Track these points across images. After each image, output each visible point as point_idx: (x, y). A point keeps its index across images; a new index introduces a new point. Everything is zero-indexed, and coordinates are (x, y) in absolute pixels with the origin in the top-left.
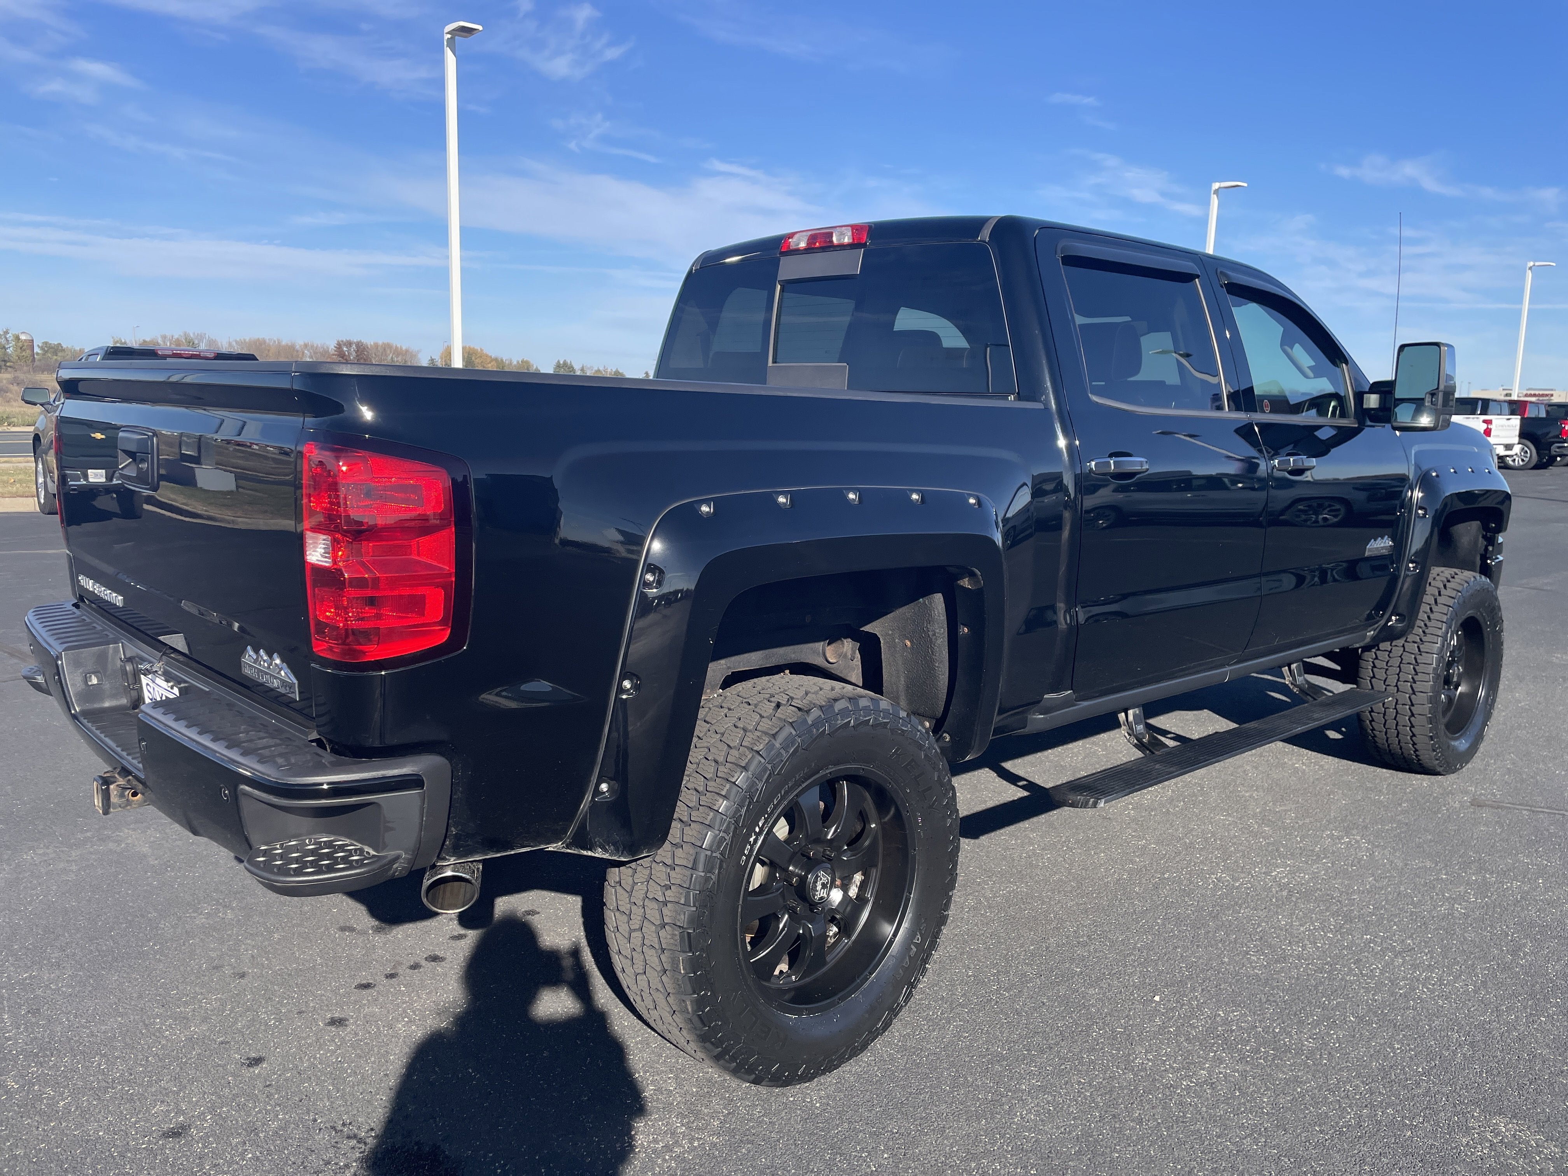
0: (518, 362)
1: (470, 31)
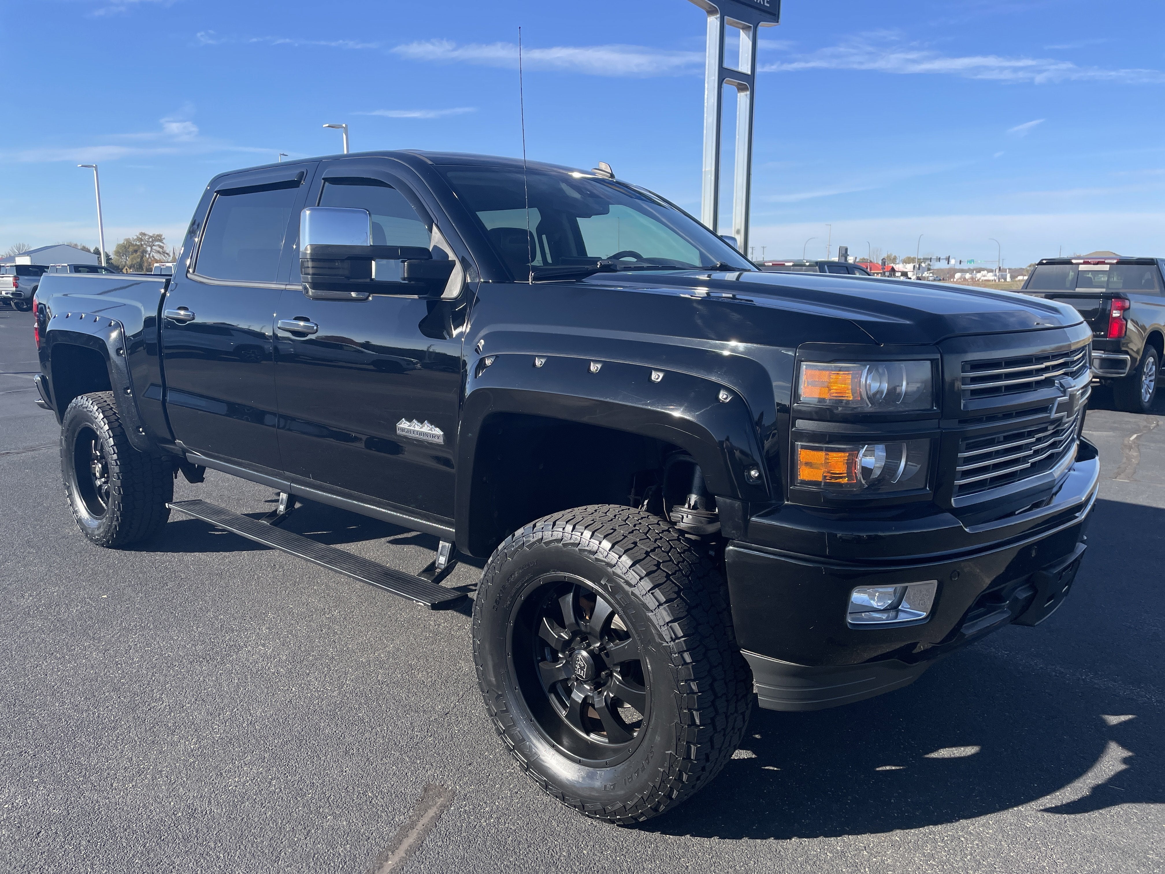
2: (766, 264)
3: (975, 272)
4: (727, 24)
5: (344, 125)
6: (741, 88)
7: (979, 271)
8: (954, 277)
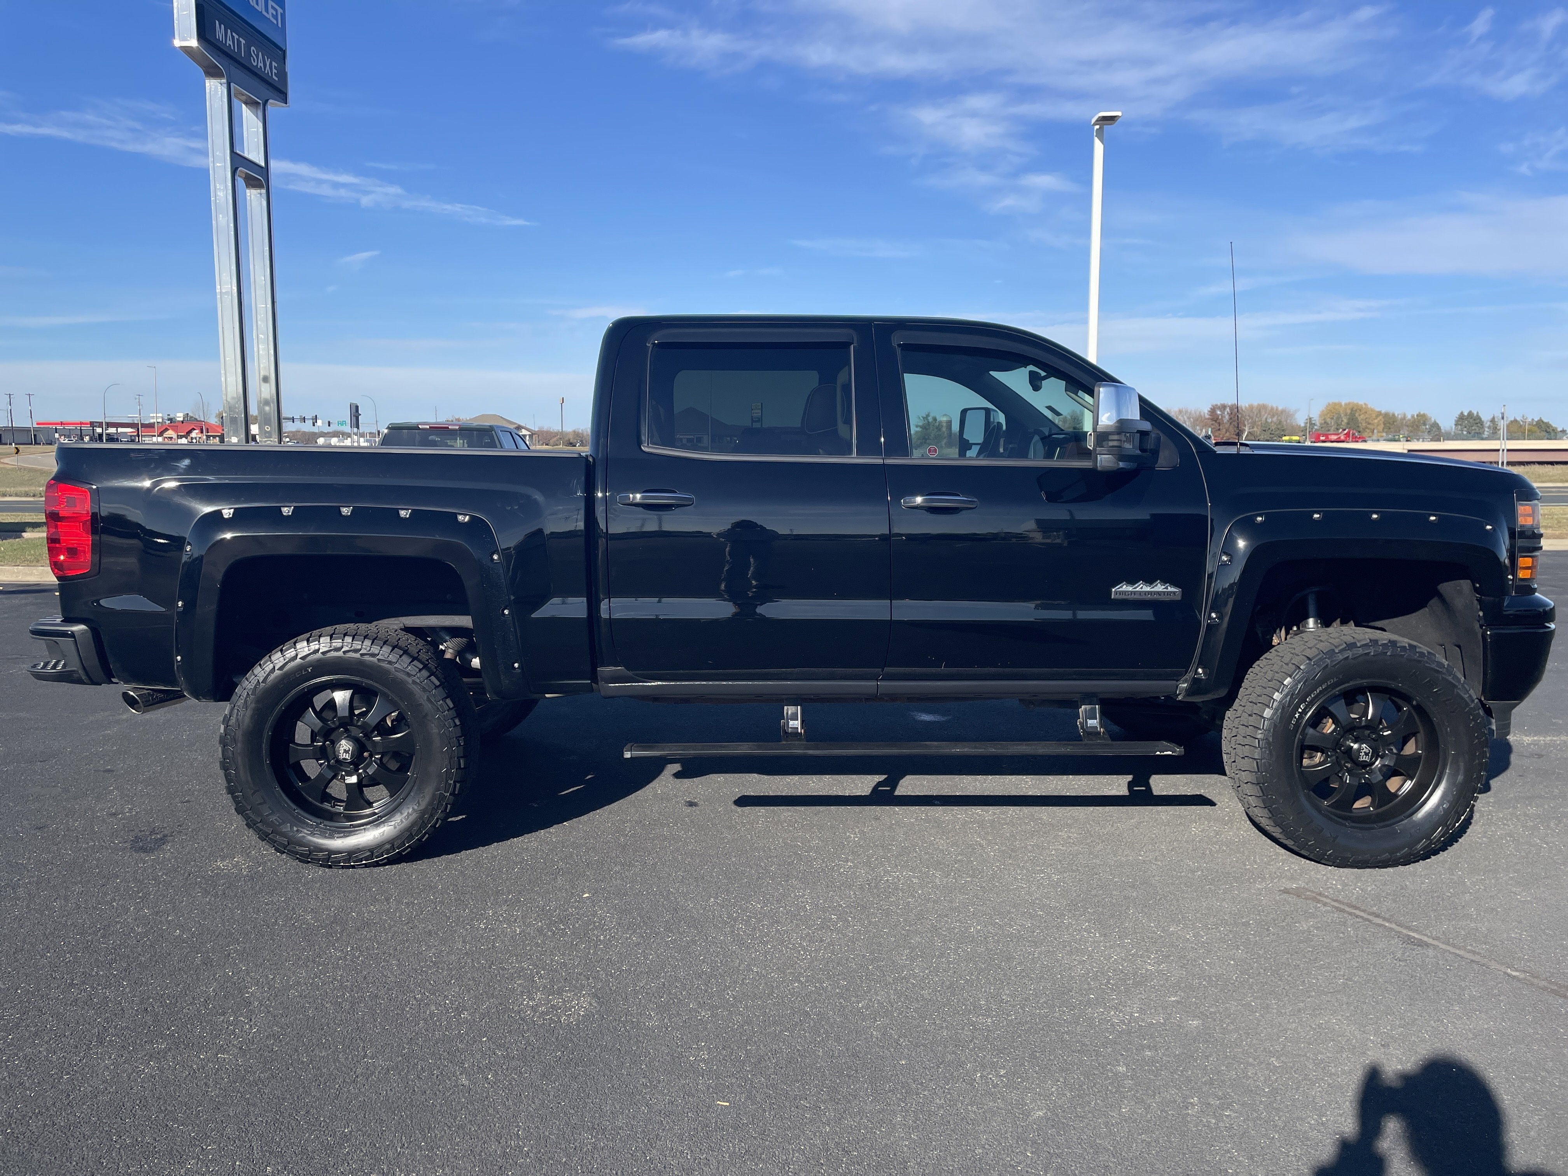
0: (1413, 416)
1: (1112, 119)
2: (420, 426)
4: (235, 95)
6: (256, 184)
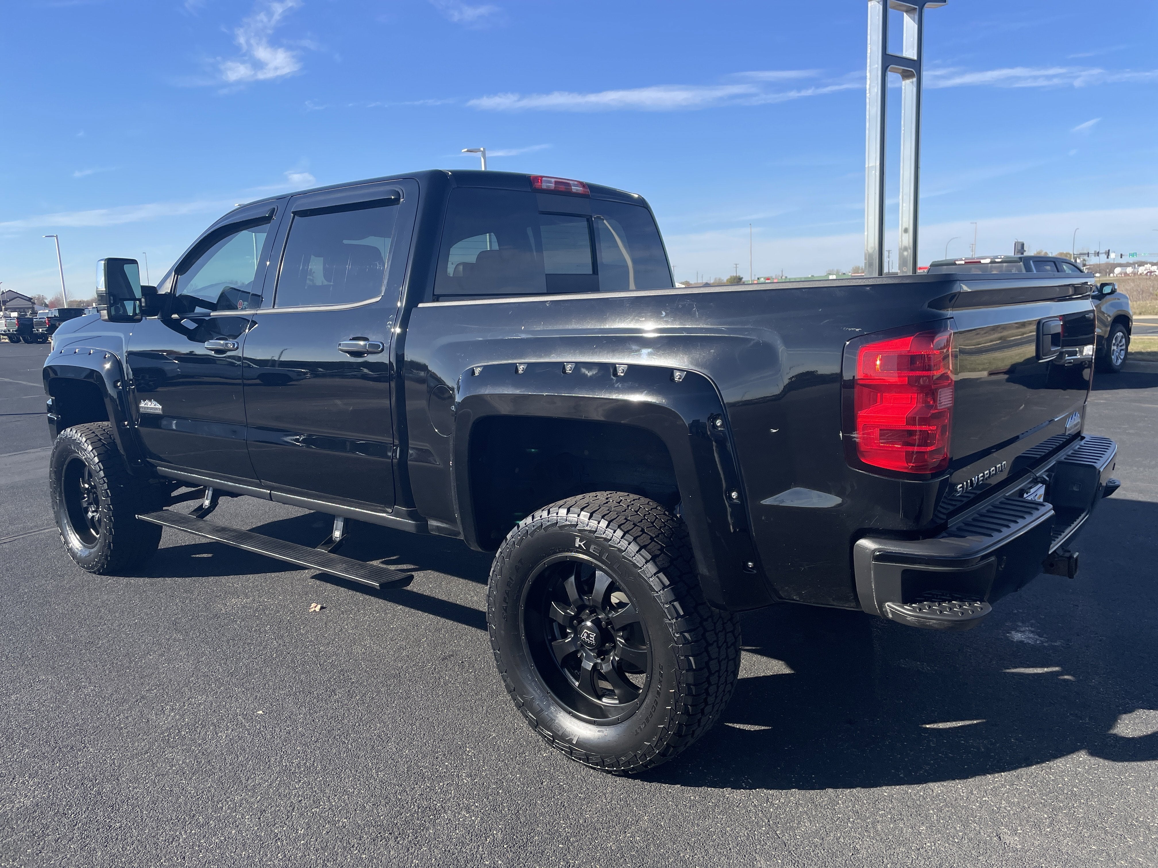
2: (957, 262)
3: (1136, 265)
4: (891, 8)
5: (482, 149)
6: (906, 75)
7: (1141, 264)
8: (1113, 273)
